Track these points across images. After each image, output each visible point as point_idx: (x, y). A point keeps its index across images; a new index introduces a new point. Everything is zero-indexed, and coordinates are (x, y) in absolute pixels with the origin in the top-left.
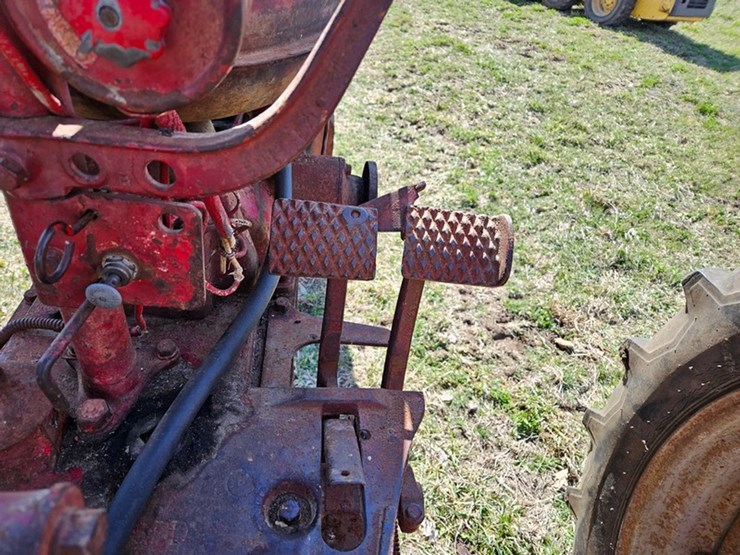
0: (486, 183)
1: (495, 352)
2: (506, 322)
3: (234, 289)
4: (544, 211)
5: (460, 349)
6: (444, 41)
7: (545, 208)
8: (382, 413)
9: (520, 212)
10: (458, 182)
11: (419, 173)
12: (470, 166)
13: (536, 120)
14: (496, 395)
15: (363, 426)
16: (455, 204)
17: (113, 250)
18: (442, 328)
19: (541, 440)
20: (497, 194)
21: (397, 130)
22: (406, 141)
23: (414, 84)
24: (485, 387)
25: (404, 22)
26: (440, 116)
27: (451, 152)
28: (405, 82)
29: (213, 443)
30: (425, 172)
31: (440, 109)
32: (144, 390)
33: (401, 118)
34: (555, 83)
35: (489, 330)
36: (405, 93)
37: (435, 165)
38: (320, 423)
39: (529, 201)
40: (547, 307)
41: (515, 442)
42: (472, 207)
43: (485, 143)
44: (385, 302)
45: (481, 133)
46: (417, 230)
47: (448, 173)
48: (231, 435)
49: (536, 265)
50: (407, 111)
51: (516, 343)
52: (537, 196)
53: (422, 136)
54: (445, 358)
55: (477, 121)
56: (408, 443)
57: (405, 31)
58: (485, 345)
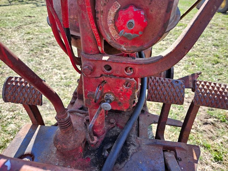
1: (204, 129)
2: (208, 118)
3: (135, 105)
4: (221, 80)
6: (181, 25)
7: (221, 79)
8: (184, 152)
9: (212, 80)
10: (188, 69)
12: (192, 64)
13: (216, 49)
14: (205, 145)
15: (178, 156)
17: (108, 92)
19: (223, 163)
20: (202, 74)
23: (171, 38)
24: (201, 141)
27: (185, 59)
28: (168, 38)
29: (128, 155)
30: (176, 66)
32: (106, 134)
34: (222, 37)
35: (201, 121)
36: (168, 41)
37: (179, 64)
38: (163, 153)
39: (215, 76)
40: (224, 114)
41: (213, 163)
43: (197, 57)
45: (196, 53)
46: (200, 88)
48: (134, 153)
51: (212, 126)
52: (218, 75)
55: (194, 49)
56: (196, 164)
58: (200, 126)
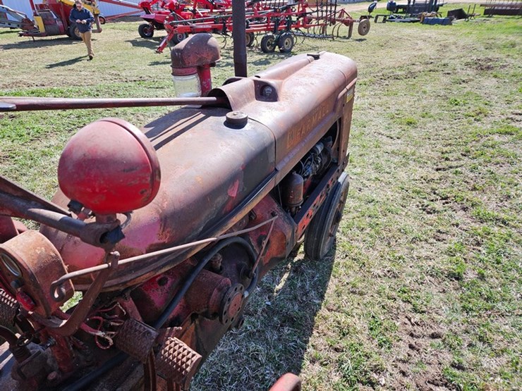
0: (481, 261)
2: (437, 385)
6: (510, 130)
11: (426, 240)
12: (474, 243)
16: (442, 273)
18: (377, 370)
20: (488, 272)
21: (426, 202)
22: (429, 213)
23: (461, 166)
25: (480, 113)
26: (470, 195)
27: (465, 227)
28: (454, 164)
30: (432, 240)
31: (474, 189)
33: (435, 193)
35: (418, 386)
36: (450, 173)
37: (444, 236)
42: (457, 279)
45: (503, 215)
47: (450, 245)
49: (494, 346)
50: (442, 189)
53: (445, 211)
55: (506, 203)
57: (478, 120)
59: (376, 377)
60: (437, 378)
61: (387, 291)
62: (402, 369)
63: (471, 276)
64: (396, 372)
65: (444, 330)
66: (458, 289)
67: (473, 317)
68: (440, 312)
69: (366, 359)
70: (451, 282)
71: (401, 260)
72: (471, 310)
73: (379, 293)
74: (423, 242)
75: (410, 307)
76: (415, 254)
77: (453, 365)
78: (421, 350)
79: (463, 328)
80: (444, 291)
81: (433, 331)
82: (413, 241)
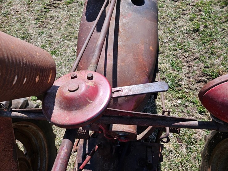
0: (204, 19)
1: (197, 88)
2: (202, 77)
5: (185, 86)
11: (179, 17)
12: (199, 11)
14: (194, 101)
16: (191, 31)
18: (181, 80)
19: (205, 114)
20: (208, 23)
24: (191, 99)
30: (182, 16)
35: (195, 80)
37: (186, 12)
39: (220, 25)
40: (217, 72)
41: (197, 115)
42: (197, 31)
44: (164, 72)
47: (190, 16)
49: (217, 54)
51: (204, 84)
52: (224, 22)
54: (180, 90)
58: (193, 85)
59: (181, 83)
60: (201, 74)
61: (172, 48)
62: (188, 76)
63: (202, 28)
64: (186, 78)
65: (198, 55)
66: (199, 35)
67: (207, 45)
68: (195, 48)
69: (175, 78)
70: (195, 34)
71: (173, 31)
72: (206, 43)
73: (169, 49)
74: (179, 18)
75: (183, 51)
76: (177, 25)
77: (205, 67)
78: (193, 66)
79: (204, 51)
80: (194, 39)
81: (195, 57)
82: (175, 19)
